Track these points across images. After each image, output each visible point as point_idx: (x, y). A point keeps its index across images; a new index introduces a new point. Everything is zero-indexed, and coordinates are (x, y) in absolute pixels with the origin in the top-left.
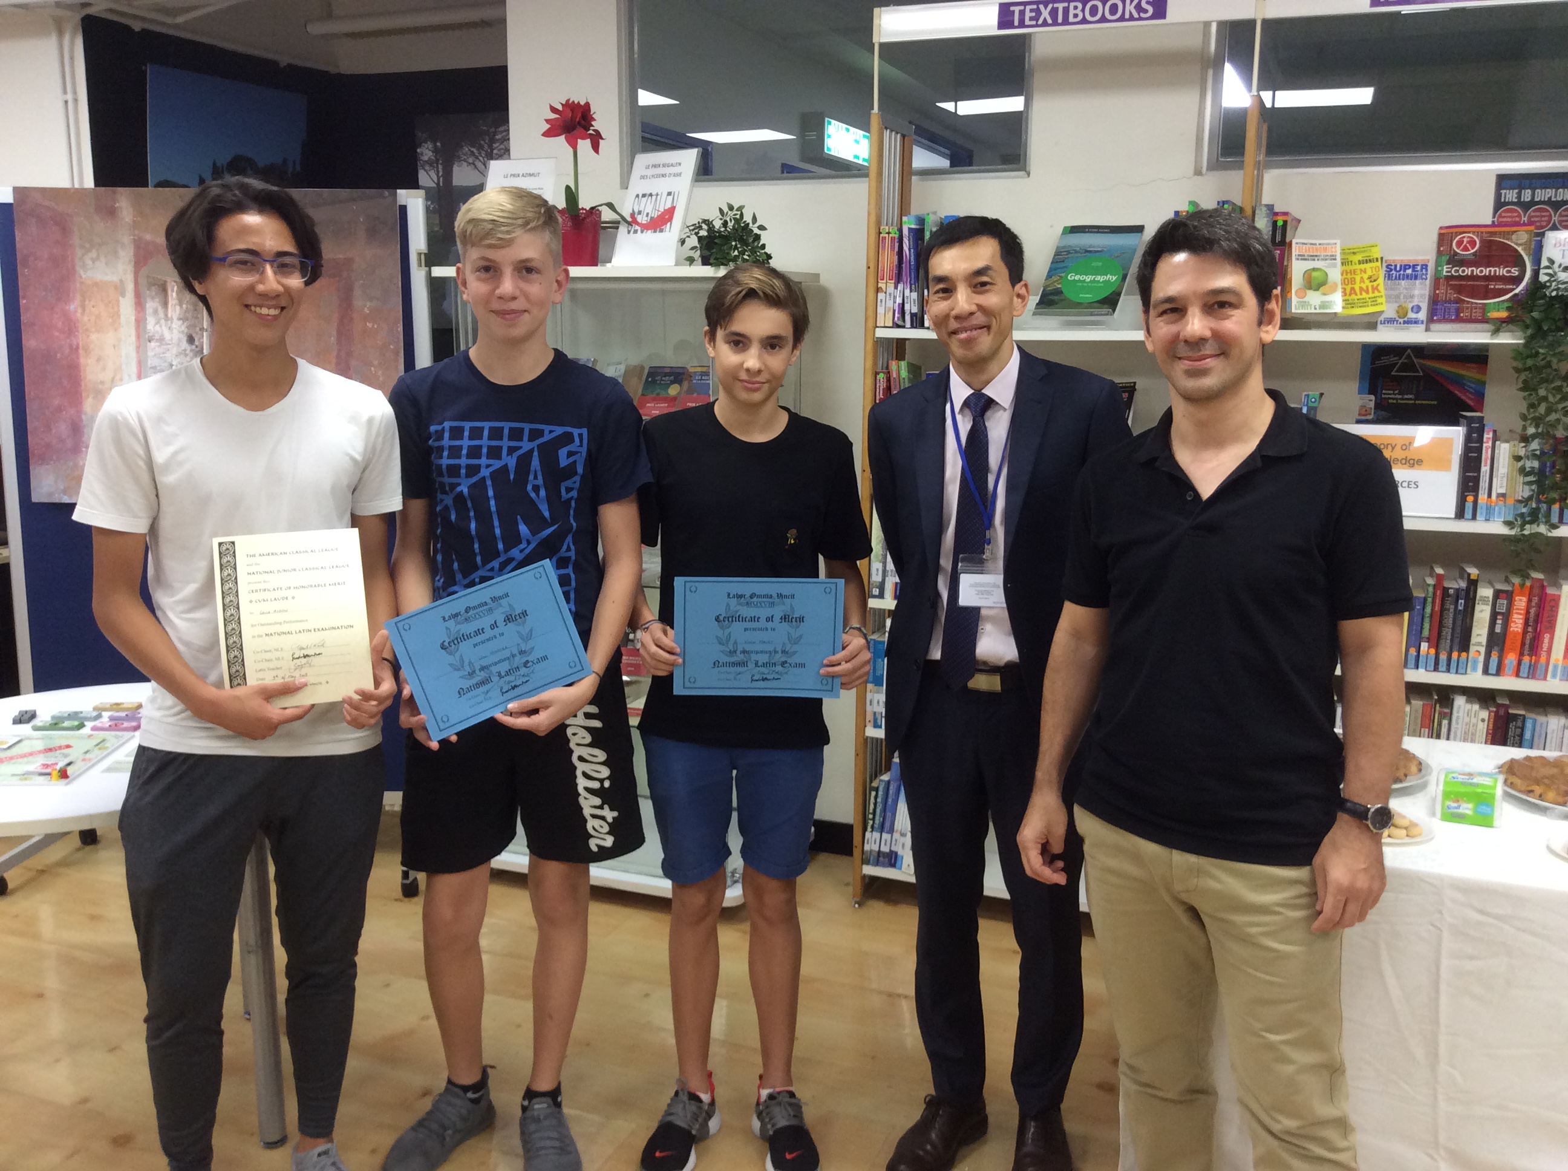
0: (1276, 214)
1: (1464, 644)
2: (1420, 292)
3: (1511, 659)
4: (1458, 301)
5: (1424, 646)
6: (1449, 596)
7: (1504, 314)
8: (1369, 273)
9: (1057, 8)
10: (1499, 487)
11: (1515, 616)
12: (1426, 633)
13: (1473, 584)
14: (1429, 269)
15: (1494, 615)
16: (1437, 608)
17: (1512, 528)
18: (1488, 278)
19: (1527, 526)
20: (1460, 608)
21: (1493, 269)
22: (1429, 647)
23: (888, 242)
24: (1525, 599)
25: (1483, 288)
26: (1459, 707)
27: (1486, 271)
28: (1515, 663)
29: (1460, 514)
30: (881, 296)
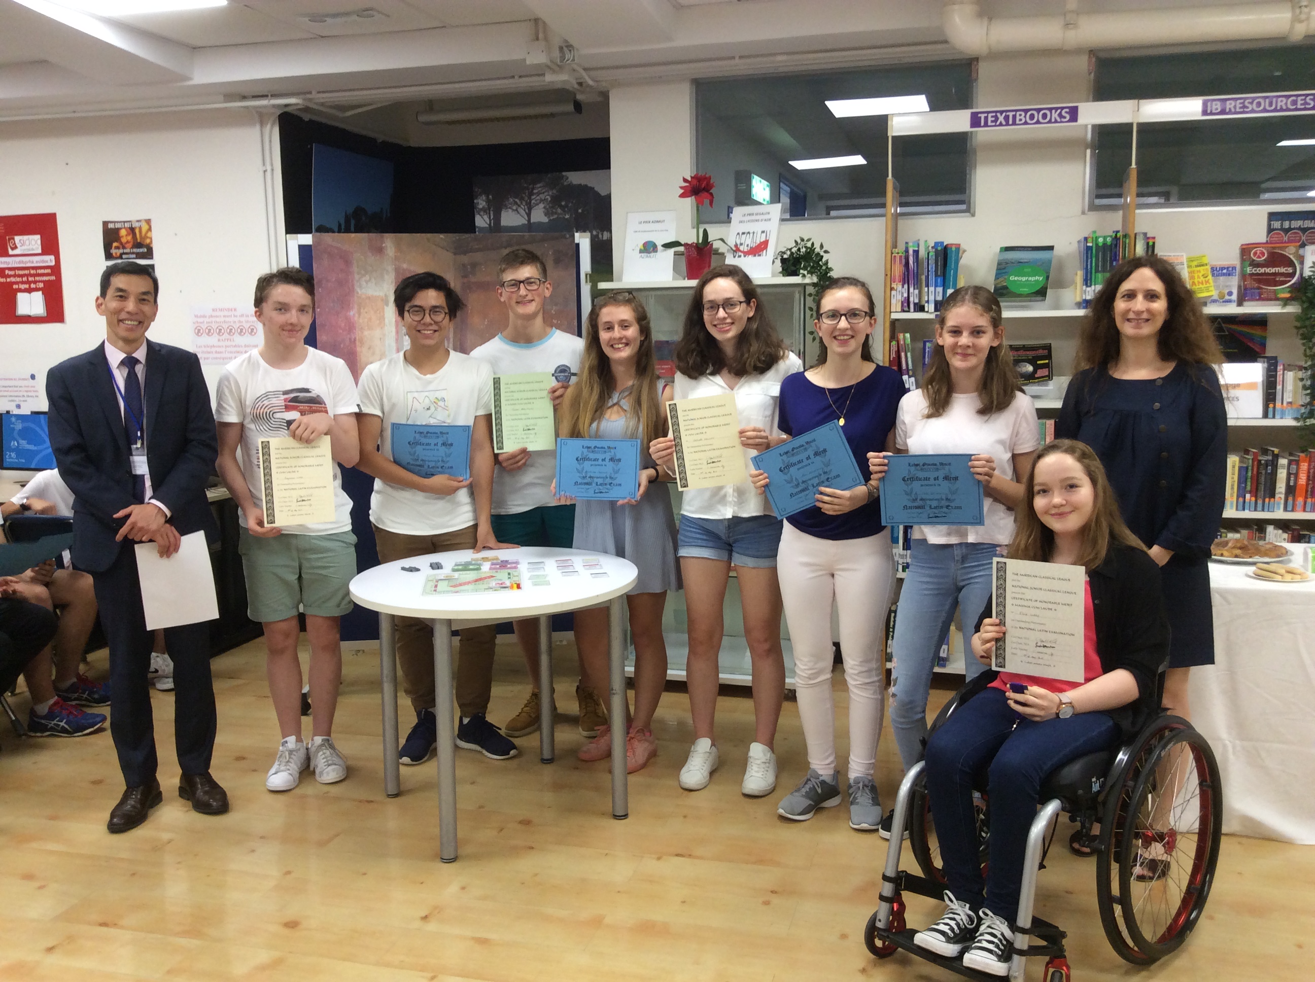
0: (1148, 238)
1: (1272, 495)
2: (1233, 283)
3: (1300, 501)
4: (1259, 288)
5: (1248, 496)
6: (1262, 464)
7: (1288, 295)
8: (1202, 273)
9: (1008, 116)
10: (1288, 398)
11: (1301, 475)
12: (1249, 488)
13: (1276, 457)
14: (1237, 269)
15: (1289, 474)
16: (1255, 472)
17: (1299, 422)
18: (1275, 274)
19: (1308, 420)
20: (1269, 471)
21: (1277, 269)
22: (1251, 496)
23: (898, 259)
24: (1306, 464)
25: (1272, 280)
26: (1270, 533)
27: (1273, 270)
28: (1302, 503)
29: (1265, 415)
30: (893, 292)
